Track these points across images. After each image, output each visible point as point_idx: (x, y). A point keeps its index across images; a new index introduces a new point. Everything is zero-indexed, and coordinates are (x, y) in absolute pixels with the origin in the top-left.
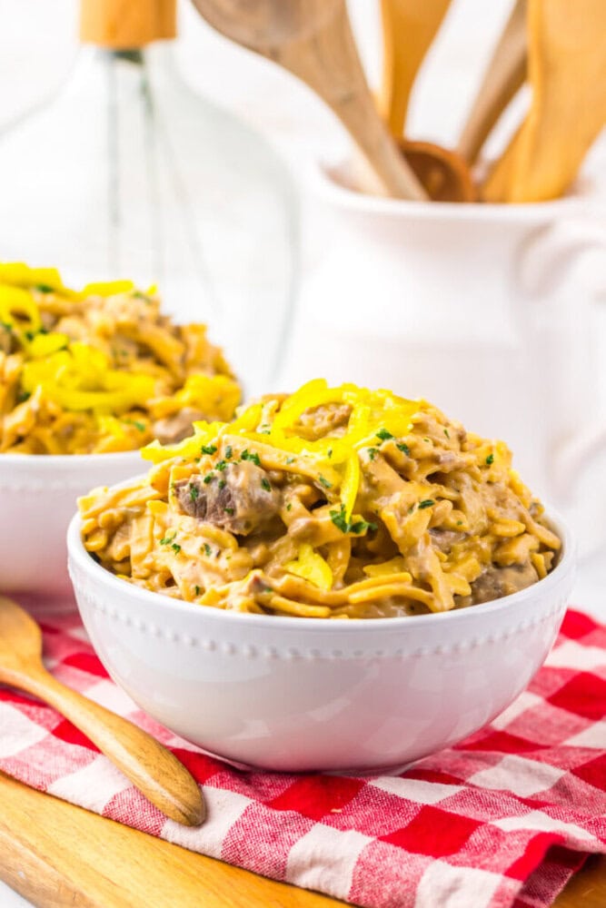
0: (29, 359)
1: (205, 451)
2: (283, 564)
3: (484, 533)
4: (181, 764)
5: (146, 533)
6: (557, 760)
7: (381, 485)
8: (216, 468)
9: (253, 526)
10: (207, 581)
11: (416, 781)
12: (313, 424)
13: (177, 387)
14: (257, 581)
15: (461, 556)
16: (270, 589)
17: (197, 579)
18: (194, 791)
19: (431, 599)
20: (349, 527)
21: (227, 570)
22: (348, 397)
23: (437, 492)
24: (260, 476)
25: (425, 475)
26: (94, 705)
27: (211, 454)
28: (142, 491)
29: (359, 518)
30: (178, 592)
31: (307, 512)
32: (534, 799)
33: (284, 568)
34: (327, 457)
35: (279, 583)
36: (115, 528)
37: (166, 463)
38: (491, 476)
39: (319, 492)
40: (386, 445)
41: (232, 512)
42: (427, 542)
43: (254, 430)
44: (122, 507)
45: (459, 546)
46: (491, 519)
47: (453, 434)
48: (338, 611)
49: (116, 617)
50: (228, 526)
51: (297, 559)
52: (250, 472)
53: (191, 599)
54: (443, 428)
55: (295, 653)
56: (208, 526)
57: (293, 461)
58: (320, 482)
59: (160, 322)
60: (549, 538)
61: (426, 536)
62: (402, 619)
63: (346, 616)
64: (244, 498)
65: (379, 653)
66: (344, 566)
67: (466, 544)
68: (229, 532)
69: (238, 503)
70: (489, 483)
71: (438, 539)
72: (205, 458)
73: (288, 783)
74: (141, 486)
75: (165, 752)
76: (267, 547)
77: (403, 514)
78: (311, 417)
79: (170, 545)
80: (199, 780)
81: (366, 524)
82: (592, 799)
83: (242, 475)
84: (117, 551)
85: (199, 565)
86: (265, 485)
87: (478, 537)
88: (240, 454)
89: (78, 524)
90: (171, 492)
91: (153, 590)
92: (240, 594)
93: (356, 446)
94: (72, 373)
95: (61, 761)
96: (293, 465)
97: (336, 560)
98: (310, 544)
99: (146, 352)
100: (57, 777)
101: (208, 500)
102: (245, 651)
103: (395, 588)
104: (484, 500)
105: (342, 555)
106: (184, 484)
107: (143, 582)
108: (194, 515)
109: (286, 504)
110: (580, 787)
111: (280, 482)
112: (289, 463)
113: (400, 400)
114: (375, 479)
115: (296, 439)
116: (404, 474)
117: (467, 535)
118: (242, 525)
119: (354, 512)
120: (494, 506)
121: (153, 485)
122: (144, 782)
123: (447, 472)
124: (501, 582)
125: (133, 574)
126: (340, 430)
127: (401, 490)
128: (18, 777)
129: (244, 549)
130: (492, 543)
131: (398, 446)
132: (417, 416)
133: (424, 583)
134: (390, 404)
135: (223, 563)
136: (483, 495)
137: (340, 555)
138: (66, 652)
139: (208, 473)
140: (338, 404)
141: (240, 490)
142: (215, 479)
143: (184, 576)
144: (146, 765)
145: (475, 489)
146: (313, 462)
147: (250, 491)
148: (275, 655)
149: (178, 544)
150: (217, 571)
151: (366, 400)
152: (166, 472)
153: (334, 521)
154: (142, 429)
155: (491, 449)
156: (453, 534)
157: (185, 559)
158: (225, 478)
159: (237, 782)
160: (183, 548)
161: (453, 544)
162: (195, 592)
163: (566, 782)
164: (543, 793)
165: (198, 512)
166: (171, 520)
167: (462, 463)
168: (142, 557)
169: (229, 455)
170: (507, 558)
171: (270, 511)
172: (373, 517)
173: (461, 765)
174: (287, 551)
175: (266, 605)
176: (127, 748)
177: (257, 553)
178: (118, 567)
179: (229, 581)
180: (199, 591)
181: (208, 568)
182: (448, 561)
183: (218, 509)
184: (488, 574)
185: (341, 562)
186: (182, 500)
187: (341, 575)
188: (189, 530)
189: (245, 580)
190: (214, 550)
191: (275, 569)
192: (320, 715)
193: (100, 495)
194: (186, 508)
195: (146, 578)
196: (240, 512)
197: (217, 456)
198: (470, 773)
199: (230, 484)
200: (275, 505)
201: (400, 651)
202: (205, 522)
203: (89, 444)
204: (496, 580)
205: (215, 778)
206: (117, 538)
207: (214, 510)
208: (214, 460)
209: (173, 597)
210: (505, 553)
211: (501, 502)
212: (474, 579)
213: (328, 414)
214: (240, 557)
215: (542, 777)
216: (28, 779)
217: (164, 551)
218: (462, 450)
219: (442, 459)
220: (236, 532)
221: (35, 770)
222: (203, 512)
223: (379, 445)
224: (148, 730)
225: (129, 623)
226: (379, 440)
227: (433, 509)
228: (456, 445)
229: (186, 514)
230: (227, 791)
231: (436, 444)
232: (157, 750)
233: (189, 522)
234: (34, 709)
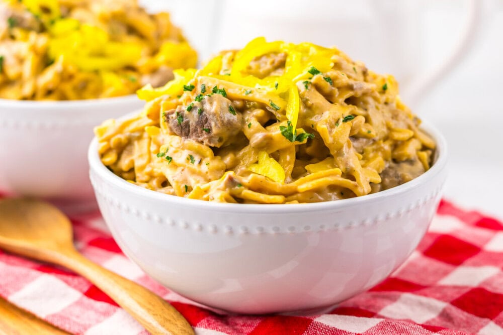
0: (52, 36)
1: (186, 88)
2: (247, 167)
3: (386, 139)
4: (178, 313)
5: (145, 149)
6: (438, 295)
7: (314, 107)
8: (195, 100)
9: (224, 140)
10: (192, 181)
11: (347, 317)
12: (259, 67)
13: (154, 52)
14: (231, 179)
15: (371, 155)
16: (240, 185)
17: (186, 180)
18: (190, 332)
19: (356, 186)
20: (294, 137)
21: (207, 173)
22: (284, 48)
23: (352, 111)
24: (228, 103)
25: (344, 99)
26: (113, 275)
27: (191, 90)
28: (140, 121)
29: (301, 131)
30: (172, 190)
31: (263, 128)
32: (428, 324)
33: (249, 169)
34: (275, 88)
35: (246, 180)
36: (122, 148)
37: (157, 100)
38: (387, 99)
39: (271, 114)
40: (315, 79)
41: (209, 131)
42: (349, 146)
43: (218, 73)
44: (127, 133)
45: (369, 148)
46: (389, 129)
47: (359, 71)
48: (290, 198)
49: (128, 211)
50: (206, 142)
51: (257, 162)
52: (220, 101)
53: (182, 195)
54: (351, 66)
55: (261, 229)
56: (191, 142)
57: (250, 92)
58: (271, 107)
59: (141, 10)
60: (428, 141)
61: (348, 142)
62: (336, 202)
63: (296, 201)
64: (217, 120)
65: (322, 227)
66: (292, 166)
67: (374, 147)
68: (207, 145)
69: (213, 124)
70: (386, 103)
71: (356, 144)
72: (187, 94)
73: (257, 323)
74: (140, 117)
75: (167, 305)
76: (235, 155)
77: (332, 127)
78: (257, 63)
79: (164, 157)
80: (193, 323)
81: (307, 135)
82: (467, 322)
83: (215, 103)
84: (124, 164)
85: (186, 170)
86: (232, 110)
87: (382, 141)
88: (212, 89)
89: (95, 147)
90: (162, 120)
91: (153, 189)
92: (219, 189)
93: (293, 80)
94: (83, 45)
95: (92, 314)
96: (250, 95)
97: (286, 161)
98: (266, 151)
99: (132, 30)
100: (90, 326)
101: (190, 123)
102: (225, 230)
103: (331, 180)
104: (383, 116)
105: (290, 158)
106: (172, 113)
107: (146, 185)
108: (181, 135)
109: (247, 123)
110: (458, 314)
111: (242, 108)
112: (247, 94)
113: (320, 48)
114: (310, 103)
115: (251, 78)
116: (329, 98)
117: (374, 141)
118: (216, 140)
119: (297, 127)
120: (390, 119)
121: (149, 116)
122: (153, 327)
123: (358, 97)
124: (400, 173)
125: (137, 179)
126: (280, 71)
127: (329, 110)
128: (62, 328)
129: (219, 157)
130: (391, 146)
131: (325, 79)
132: (335, 58)
133: (349, 175)
134: (313, 51)
135: (204, 168)
136: (383, 112)
137: (288, 158)
138: (89, 237)
139: (189, 104)
140: (276, 53)
141: (214, 114)
142: (195, 107)
143: (176, 179)
144: (154, 315)
145: (377, 108)
146: (265, 93)
147: (222, 115)
148: (247, 232)
149: (169, 156)
150: (199, 174)
151: (296, 48)
152: (157, 107)
153: (283, 134)
154: (133, 80)
155: (384, 80)
156: (365, 140)
157: (176, 166)
158: (203, 106)
159: (219, 323)
160: (173, 158)
161: (365, 147)
162: (185, 189)
163: (448, 311)
164: (433, 320)
165: (183, 133)
166: (163, 140)
167: (368, 89)
168: (142, 168)
169: (204, 90)
170: (403, 155)
171: (237, 129)
172: (310, 129)
173: (372, 302)
174: (250, 157)
175: (238, 196)
176: (139, 303)
177: (228, 159)
178: (126, 175)
179: (209, 181)
180: (188, 189)
181: (193, 172)
182: (363, 159)
183: (198, 129)
184: (390, 167)
185: (289, 163)
186: (171, 124)
187: (290, 172)
188: (177, 146)
189: (221, 179)
190: (197, 159)
191: (242, 171)
192: (278, 273)
193: (110, 125)
194: (174, 130)
195: (147, 182)
196: (215, 131)
197: (195, 92)
198: (380, 308)
199: (206, 110)
200: (239, 124)
201: (336, 225)
202: (189, 139)
203: (98, 93)
204: (396, 171)
205: (204, 321)
206: (124, 155)
207: (195, 130)
208: (193, 95)
209: (169, 194)
210: (400, 152)
211: (395, 116)
212: (381, 171)
213: (269, 61)
214: (216, 163)
215: (430, 308)
216: (70, 328)
217: (159, 162)
218: (365, 80)
219: (355, 87)
220: (212, 145)
221: (74, 322)
222: (187, 132)
223: (310, 79)
224: (151, 289)
225: (138, 214)
226: (310, 75)
227: (352, 122)
228: (361, 78)
229: (175, 134)
230: (213, 330)
231: (349, 77)
232: (161, 304)
233: (176, 140)
234: (70, 279)
